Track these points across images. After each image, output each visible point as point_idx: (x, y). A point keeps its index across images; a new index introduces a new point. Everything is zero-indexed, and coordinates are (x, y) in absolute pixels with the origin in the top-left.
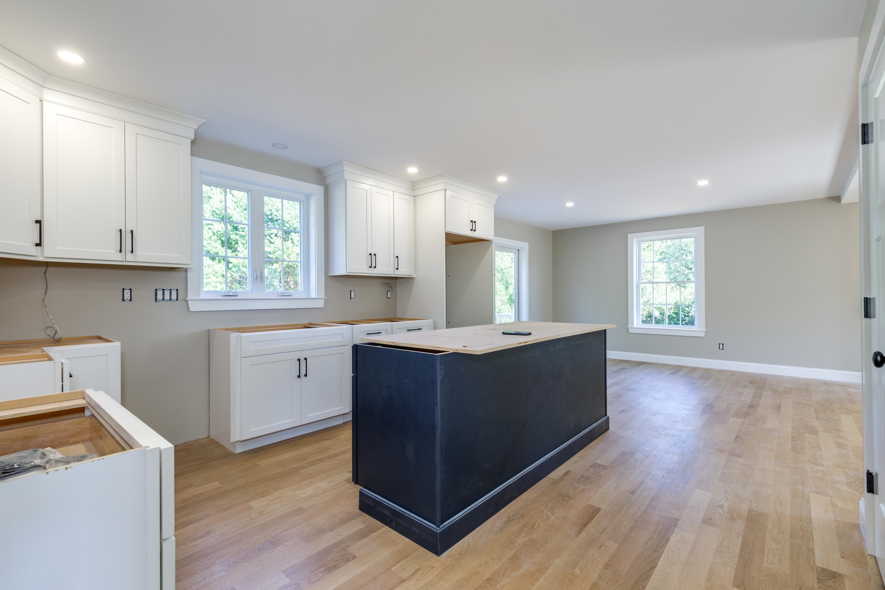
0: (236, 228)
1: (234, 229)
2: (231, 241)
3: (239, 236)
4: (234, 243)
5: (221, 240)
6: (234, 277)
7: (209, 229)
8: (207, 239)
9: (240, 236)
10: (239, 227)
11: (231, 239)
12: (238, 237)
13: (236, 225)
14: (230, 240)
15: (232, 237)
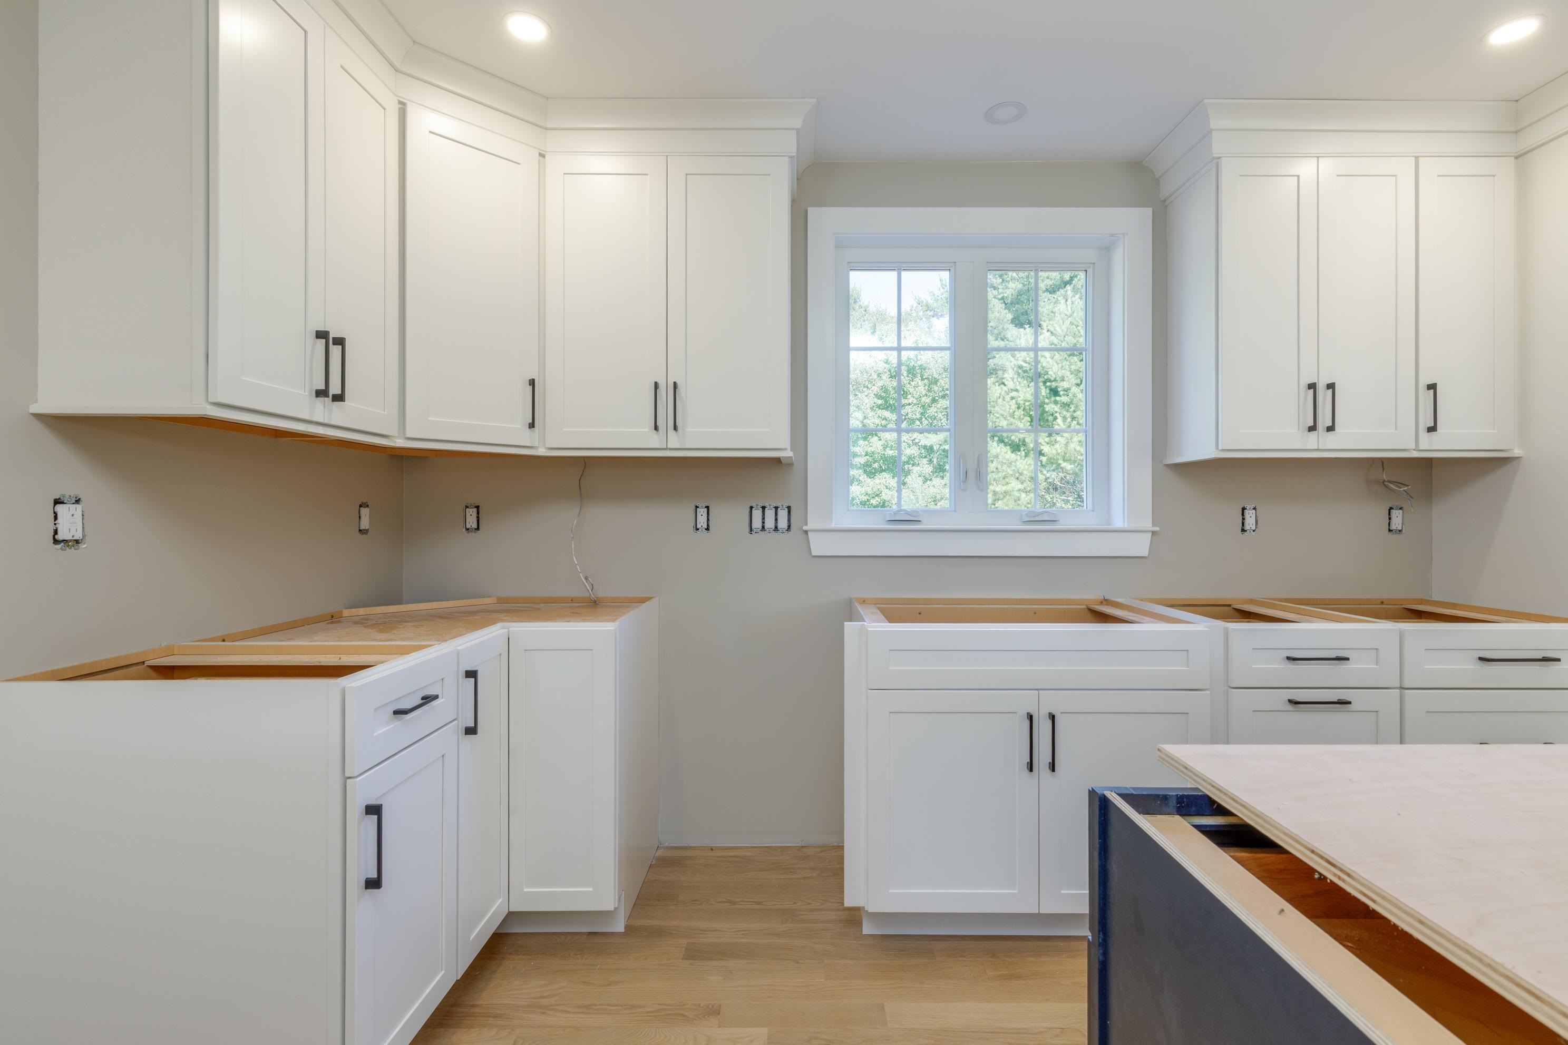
0: (1055, 392)
1: (1052, 393)
2: (1047, 415)
3: (1059, 406)
4: (1052, 420)
5: (1030, 416)
6: (1050, 480)
7: (1012, 398)
8: (1008, 416)
9: (1061, 406)
10: (1059, 389)
11: (1047, 412)
12: (1057, 408)
13: (1054, 384)
14: (1045, 415)
15: (1047, 408)
